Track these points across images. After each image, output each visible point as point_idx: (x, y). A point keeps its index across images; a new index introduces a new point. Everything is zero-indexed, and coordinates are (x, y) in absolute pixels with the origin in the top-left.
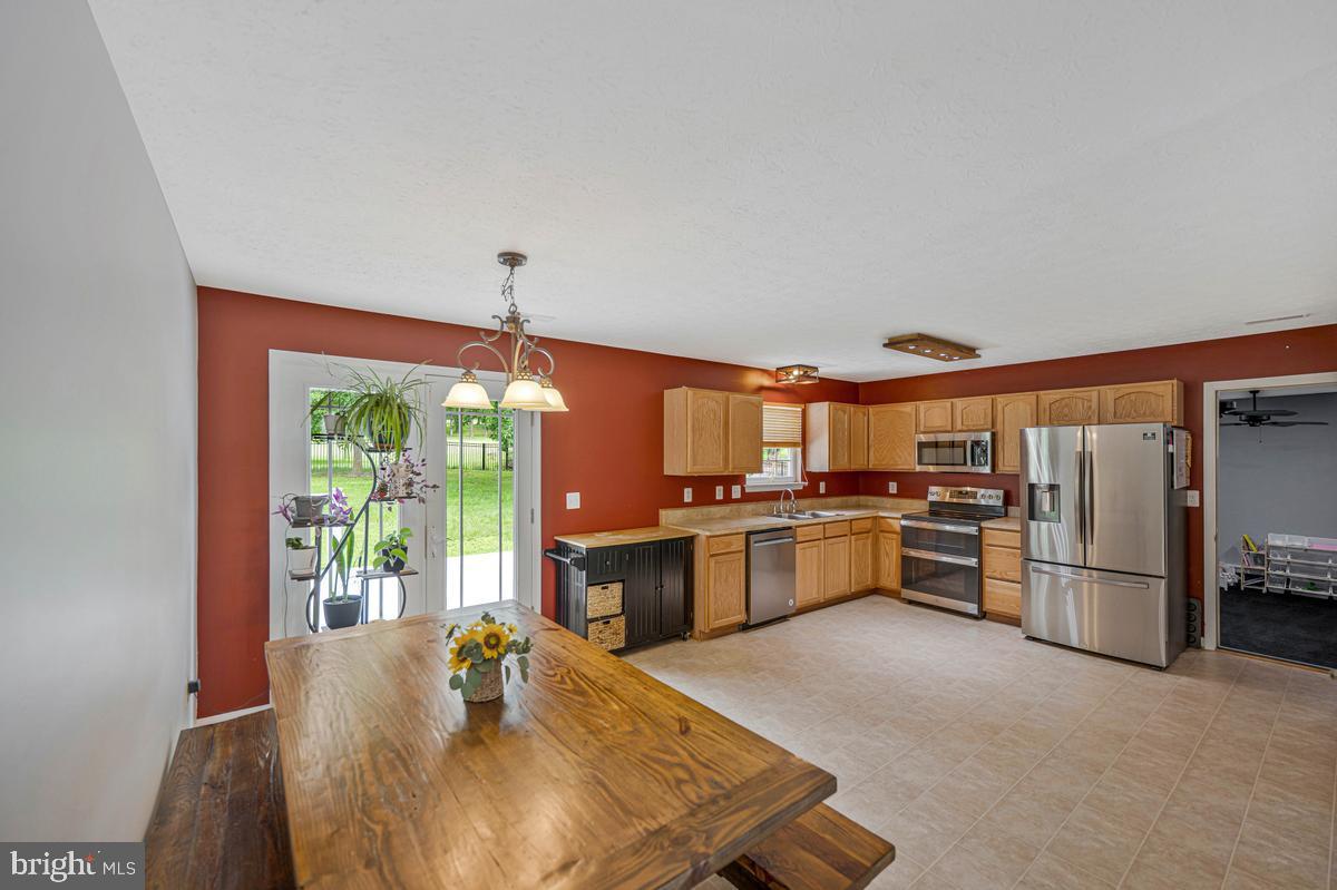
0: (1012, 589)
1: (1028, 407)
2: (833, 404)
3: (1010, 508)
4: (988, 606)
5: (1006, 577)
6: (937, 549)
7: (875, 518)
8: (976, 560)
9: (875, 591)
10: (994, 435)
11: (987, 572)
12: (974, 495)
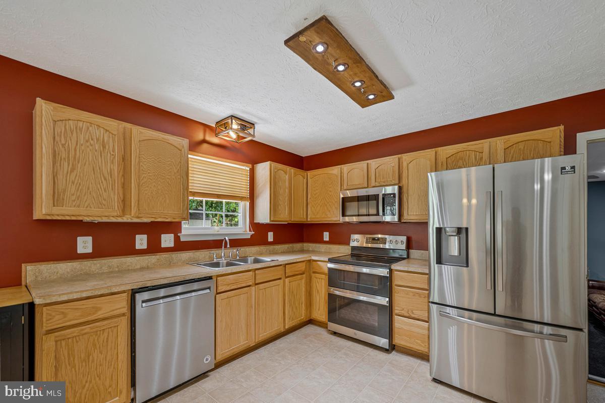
0: (418, 326)
1: (428, 162)
2: (274, 164)
3: (411, 251)
4: (397, 341)
5: (413, 316)
6: (358, 290)
7: (310, 261)
8: (387, 299)
9: (310, 322)
10: (400, 189)
11: (396, 310)
12: (384, 241)
